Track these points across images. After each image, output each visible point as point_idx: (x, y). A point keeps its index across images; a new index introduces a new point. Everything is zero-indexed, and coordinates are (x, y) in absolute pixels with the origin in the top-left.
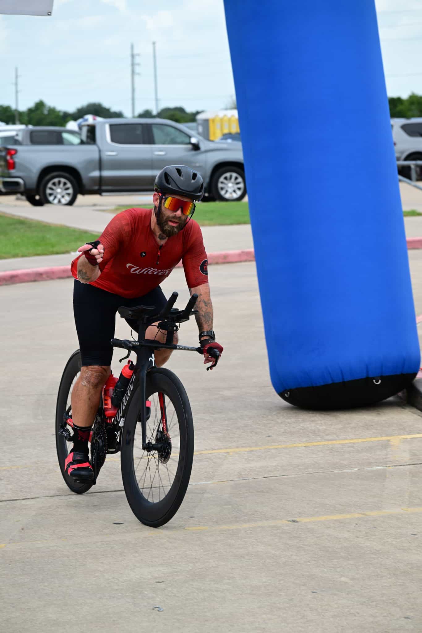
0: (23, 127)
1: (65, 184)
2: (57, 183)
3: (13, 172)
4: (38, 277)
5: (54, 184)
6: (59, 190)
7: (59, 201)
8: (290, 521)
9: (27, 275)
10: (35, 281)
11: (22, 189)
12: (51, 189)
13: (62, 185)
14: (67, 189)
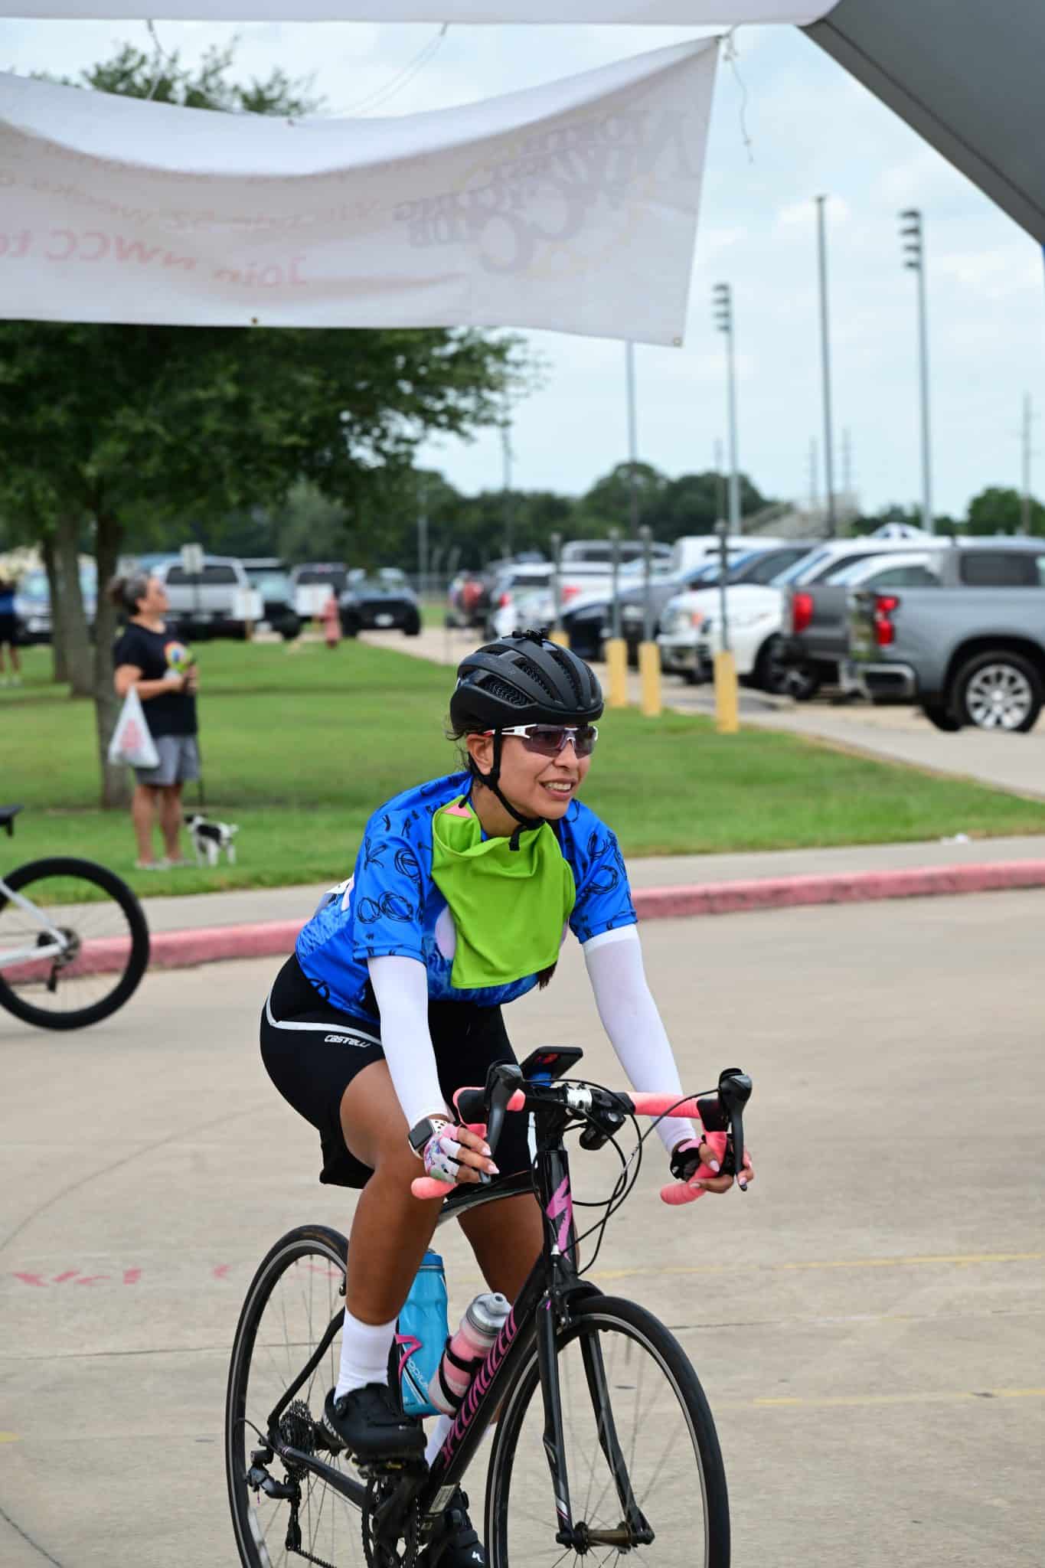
0: (944, 542)
1: (1012, 680)
2: (993, 679)
3: (888, 649)
4: (839, 893)
5: (986, 680)
6: (998, 695)
7: (999, 722)
8: (979, 1395)
9: (813, 887)
10: (831, 901)
11: (909, 690)
12: (979, 691)
13: (1004, 683)
14: (1018, 692)
